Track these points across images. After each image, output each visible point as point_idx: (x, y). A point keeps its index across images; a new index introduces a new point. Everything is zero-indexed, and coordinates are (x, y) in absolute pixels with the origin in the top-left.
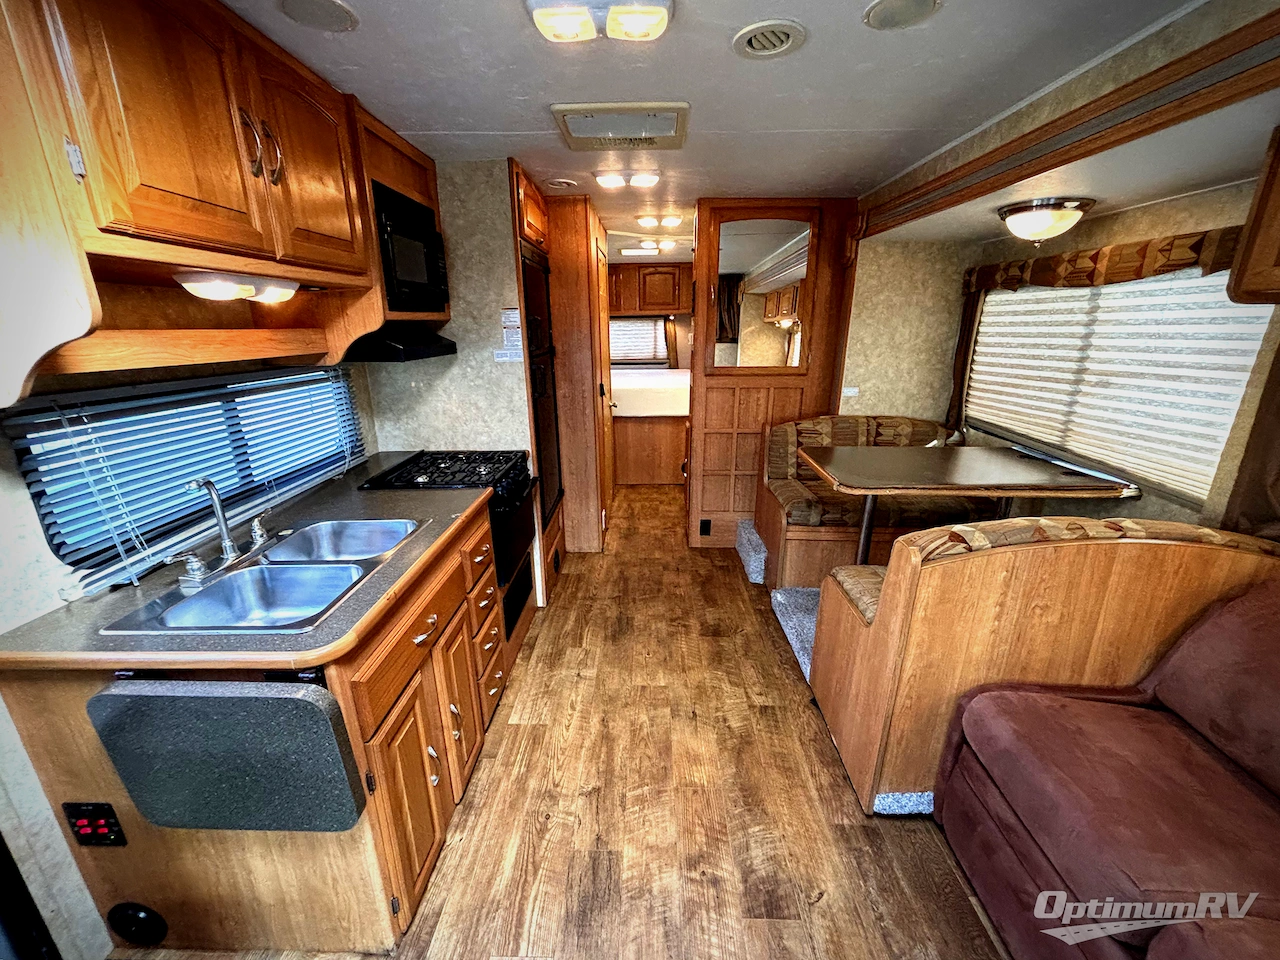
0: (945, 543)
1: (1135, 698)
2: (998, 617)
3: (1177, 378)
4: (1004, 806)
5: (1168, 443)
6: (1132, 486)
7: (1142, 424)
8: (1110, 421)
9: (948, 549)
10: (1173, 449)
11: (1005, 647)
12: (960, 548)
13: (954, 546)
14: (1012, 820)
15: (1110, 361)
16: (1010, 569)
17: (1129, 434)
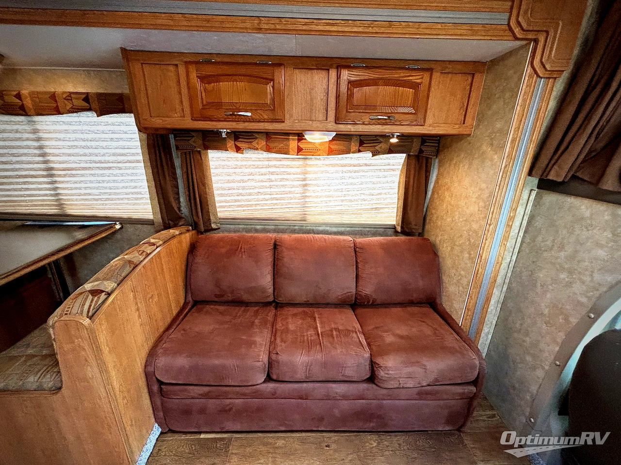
0: (92, 300)
1: (189, 306)
2: (139, 317)
3: (110, 168)
4: (199, 388)
5: (122, 199)
6: (117, 223)
7: (105, 193)
8: (85, 194)
9: (97, 302)
10: (126, 201)
11: (148, 327)
12: (103, 296)
13: (99, 298)
14: (207, 389)
15: (66, 162)
16: (133, 289)
17: (100, 199)
